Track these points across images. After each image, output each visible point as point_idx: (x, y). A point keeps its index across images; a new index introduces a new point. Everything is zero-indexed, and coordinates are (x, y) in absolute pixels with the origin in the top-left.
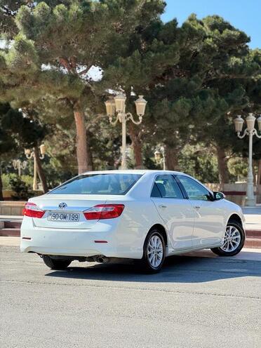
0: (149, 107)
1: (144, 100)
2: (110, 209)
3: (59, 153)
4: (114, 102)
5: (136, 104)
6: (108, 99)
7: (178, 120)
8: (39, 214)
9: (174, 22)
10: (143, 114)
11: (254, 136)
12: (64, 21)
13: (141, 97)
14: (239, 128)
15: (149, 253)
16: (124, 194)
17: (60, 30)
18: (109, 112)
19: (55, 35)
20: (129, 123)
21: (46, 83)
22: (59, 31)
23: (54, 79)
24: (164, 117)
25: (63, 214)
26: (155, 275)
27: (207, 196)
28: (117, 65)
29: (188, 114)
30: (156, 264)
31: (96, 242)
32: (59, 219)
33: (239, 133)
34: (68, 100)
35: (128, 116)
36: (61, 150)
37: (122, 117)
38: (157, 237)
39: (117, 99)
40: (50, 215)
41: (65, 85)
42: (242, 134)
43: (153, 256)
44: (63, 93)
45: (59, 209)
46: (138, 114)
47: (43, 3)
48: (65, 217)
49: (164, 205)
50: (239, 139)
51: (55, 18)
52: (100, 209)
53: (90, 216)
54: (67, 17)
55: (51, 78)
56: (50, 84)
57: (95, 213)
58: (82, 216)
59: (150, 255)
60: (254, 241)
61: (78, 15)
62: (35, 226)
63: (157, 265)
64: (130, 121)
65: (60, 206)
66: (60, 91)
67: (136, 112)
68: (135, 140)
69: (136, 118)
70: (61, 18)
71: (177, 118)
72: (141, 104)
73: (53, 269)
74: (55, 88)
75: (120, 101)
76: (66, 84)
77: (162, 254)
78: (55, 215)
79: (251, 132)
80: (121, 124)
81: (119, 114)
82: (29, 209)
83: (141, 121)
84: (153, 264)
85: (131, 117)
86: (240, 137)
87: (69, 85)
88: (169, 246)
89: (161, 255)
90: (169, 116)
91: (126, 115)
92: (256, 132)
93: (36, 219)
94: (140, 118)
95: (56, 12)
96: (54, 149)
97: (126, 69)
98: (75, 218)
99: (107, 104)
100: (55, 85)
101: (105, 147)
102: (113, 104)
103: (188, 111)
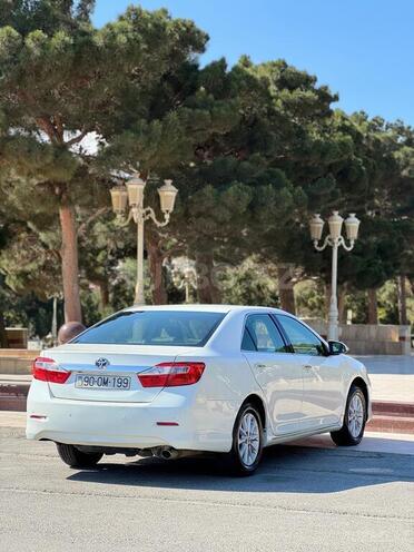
0: (181, 198)
1: (174, 188)
2: (181, 371)
3: (20, 268)
4: (126, 190)
5: (160, 194)
6: (115, 184)
7: (228, 219)
8: (60, 377)
9: (222, 64)
10: (171, 209)
11: (340, 248)
12: (42, 57)
13: (169, 182)
14: (317, 234)
15: (240, 442)
16: (202, 344)
17: (37, 72)
18: (117, 205)
19: (29, 79)
20: (148, 223)
21: (18, 157)
22: (38, 74)
23: (29, 151)
24: (206, 214)
25: (101, 377)
26: (249, 479)
27: (318, 348)
28: (137, 132)
29: (245, 209)
30: (249, 460)
31: (159, 424)
32: (95, 386)
33: (316, 243)
34: (50, 185)
35: (148, 212)
36: (23, 265)
37: (137, 214)
38: (251, 416)
39: (130, 186)
40: (80, 378)
41: (48, 161)
42: (321, 244)
43: (246, 447)
44: (45, 173)
45: (97, 369)
46: (163, 209)
47: (8, 28)
48: (105, 383)
49: (262, 362)
50: (316, 251)
51: (29, 52)
52: (167, 371)
53: (149, 381)
54: (48, 49)
55: (26, 149)
56: (23, 160)
57: (157, 377)
58: (136, 382)
59: (241, 445)
60: (380, 420)
61: (66, 46)
62: (52, 396)
63: (251, 462)
64: (151, 220)
65: (97, 364)
66: (39, 171)
67: (159, 205)
68: (154, 251)
69: (160, 217)
70: (37, 52)
71: (227, 215)
72: (169, 194)
73: (73, 467)
74: (31, 166)
75: (136, 188)
76: (49, 159)
77: (258, 443)
78: (88, 379)
79: (336, 240)
80: (136, 225)
81: (133, 210)
82: (43, 367)
83: (167, 221)
84: (245, 462)
85: (153, 215)
86: (318, 249)
87: (54, 161)
88: (268, 430)
89: (256, 445)
90: (215, 213)
91: (144, 211)
92: (343, 241)
93: (55, 386)
94: (167, 217)
95: (29, 42)
96: (13, 262)
97: (150, 139)
98: (123, 384)
99: (114, 193)
100: (31, 162)
101: (94, 260)
102: (124, 193)
103: (245, 205)
